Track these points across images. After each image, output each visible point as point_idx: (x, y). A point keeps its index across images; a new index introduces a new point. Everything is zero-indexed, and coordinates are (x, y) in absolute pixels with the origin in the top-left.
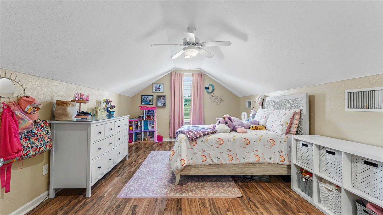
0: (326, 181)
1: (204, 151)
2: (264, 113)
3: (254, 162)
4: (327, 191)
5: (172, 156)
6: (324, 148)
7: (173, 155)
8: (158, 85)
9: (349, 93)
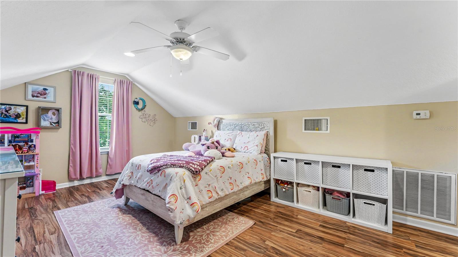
0: (304, 185)
1: (209, 185)
2: (228, 135)
3: (249, 185)
4: (307, 192)
5: (175, 203)
6: (302, 160)
7: (175, 201)
8: (41, 88)
9: (305, 120)
